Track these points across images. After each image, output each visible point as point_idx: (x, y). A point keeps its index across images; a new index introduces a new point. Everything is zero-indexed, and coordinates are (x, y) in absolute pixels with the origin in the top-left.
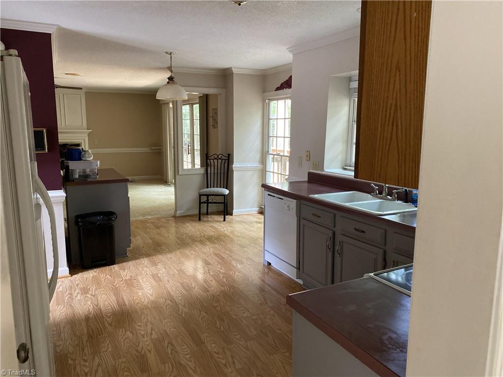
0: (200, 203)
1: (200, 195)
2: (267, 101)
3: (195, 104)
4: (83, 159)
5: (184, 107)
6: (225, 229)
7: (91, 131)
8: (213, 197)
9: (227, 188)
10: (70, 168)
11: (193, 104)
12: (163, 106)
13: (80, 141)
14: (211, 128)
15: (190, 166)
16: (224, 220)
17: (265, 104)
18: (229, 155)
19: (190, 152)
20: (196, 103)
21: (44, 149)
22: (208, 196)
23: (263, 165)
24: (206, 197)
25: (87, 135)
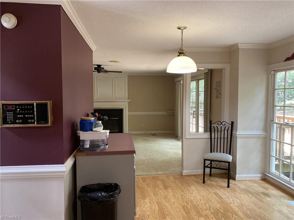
0: (205, 167)
1: (205, 160)
2: (272, 72)
3: (200, 79)
4: (94, 129)
5: (192, 83)
6: (231, 200)
7: (130, 100)
8: (217, 163)
9: (230, 154)
10: (81, 139)
11: (198, 80)
12: (177, 83)
13: (123, 107)
14: (214, 98)
15: (194, 130)
16: (228, 187)
17: (270, 75)
18: (232, 123)
19: (195, 116)
20: (202, 79)
21: (47, 122)
22: (211, 161)
23: (267, 133)
24: (209, 162)
25: (127, 103)
